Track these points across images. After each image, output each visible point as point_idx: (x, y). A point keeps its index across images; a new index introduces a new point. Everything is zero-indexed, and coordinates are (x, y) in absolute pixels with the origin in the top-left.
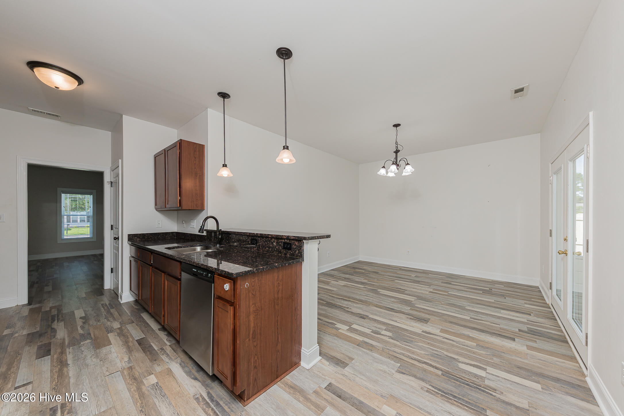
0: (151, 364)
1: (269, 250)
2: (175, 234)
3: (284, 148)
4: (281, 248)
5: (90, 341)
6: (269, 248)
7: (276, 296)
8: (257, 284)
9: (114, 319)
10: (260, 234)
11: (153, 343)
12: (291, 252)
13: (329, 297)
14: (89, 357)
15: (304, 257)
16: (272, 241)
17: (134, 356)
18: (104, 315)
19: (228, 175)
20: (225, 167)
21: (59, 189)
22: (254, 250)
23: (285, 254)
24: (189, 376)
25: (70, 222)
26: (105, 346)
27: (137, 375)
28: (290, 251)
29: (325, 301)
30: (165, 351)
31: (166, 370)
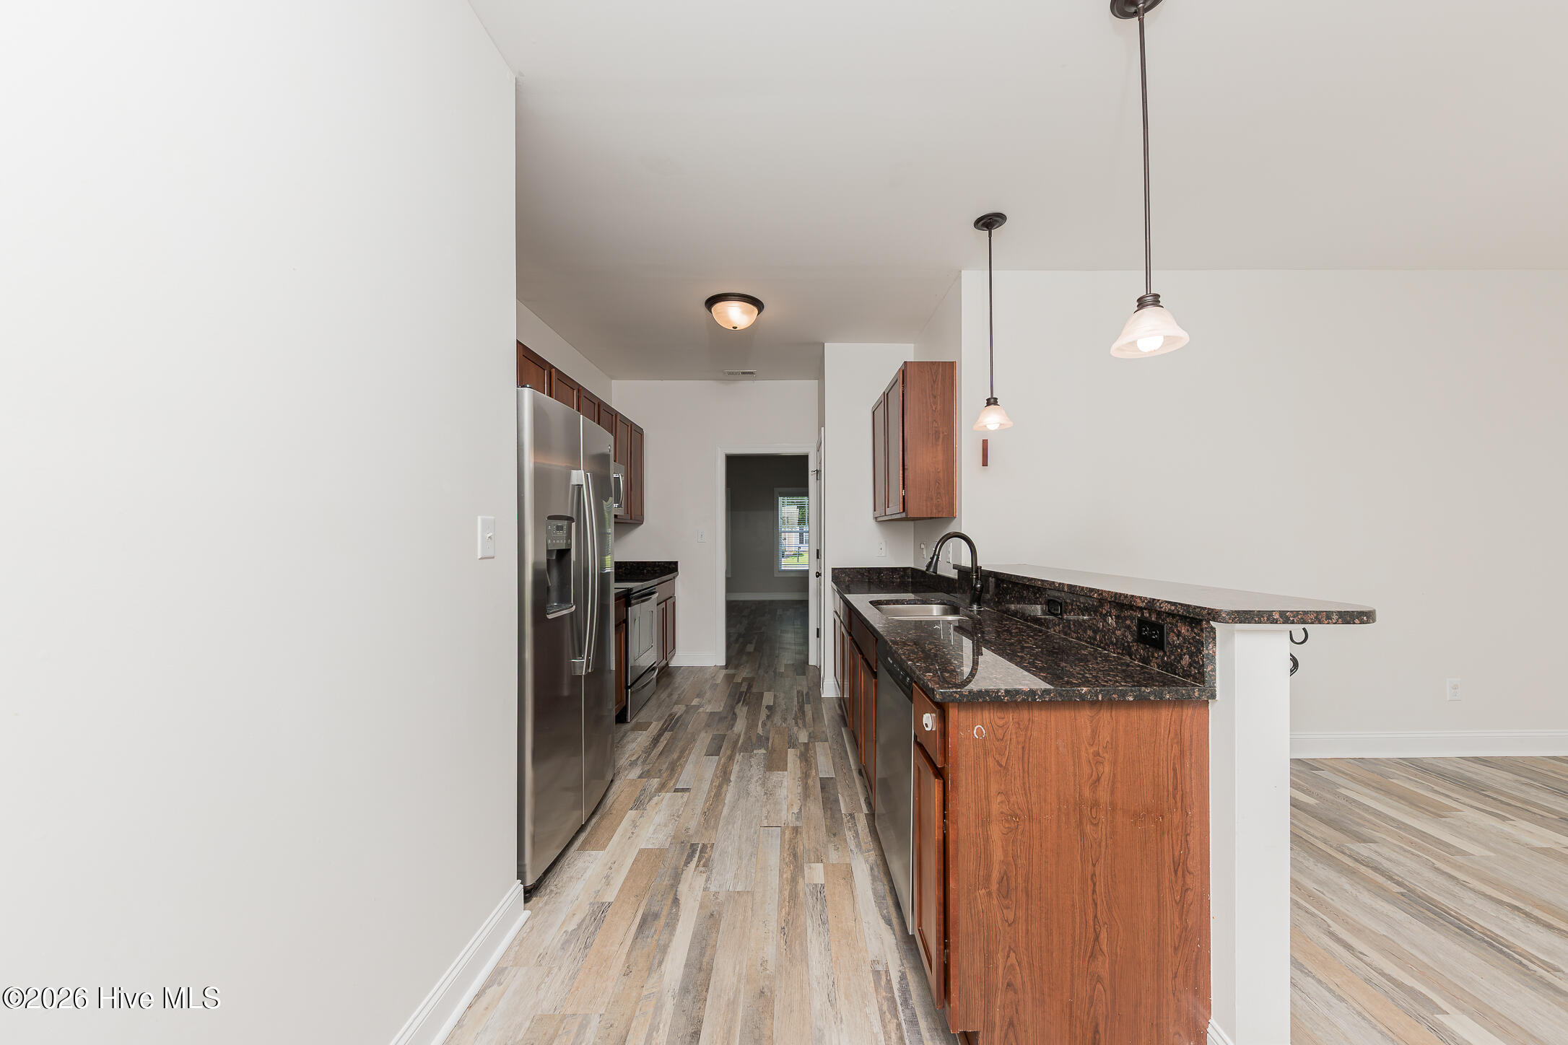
0: (825, 839)
1: (1095, 639)
2: (909, 571)
3: (1141, 303)
4: (1130, 638)
5: (765, 752)
6: (1095, 632)
7: (1087, 793)
8: (1014, 736)
9: (805, 726)
10: (1070, 586)
11: (842, 796)
12: (1163, 657)
13: (1430, 875)
14: (755, 779)
15: (1218, 685)
16: (1104, 612)
17: (807, 809)
18: (794, 712)
19: (1001, 424)
20: (992, 406)
21: (777, 490)
22: (1055, 631)
23: (1145, 660)
24: (879, 908)
25: (803, 543)
26: (779, 769)
27: (800, 849)
28: (1161, 654)
29: (1399, 884)
30: (855, 823)
31: (845, 866)
